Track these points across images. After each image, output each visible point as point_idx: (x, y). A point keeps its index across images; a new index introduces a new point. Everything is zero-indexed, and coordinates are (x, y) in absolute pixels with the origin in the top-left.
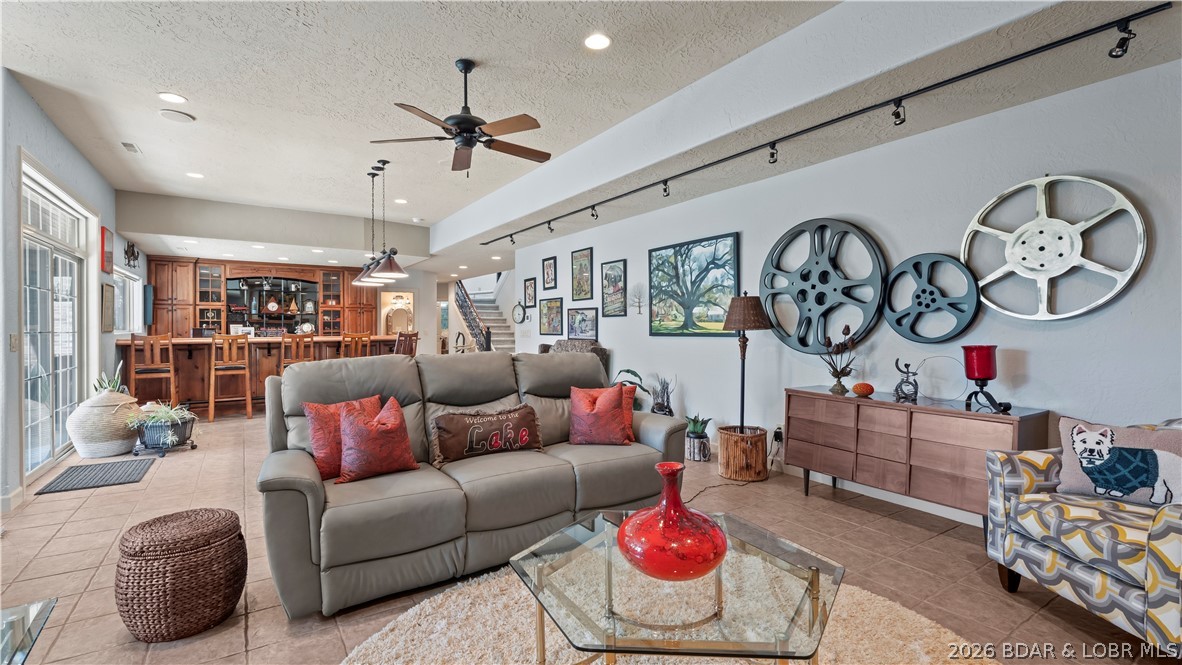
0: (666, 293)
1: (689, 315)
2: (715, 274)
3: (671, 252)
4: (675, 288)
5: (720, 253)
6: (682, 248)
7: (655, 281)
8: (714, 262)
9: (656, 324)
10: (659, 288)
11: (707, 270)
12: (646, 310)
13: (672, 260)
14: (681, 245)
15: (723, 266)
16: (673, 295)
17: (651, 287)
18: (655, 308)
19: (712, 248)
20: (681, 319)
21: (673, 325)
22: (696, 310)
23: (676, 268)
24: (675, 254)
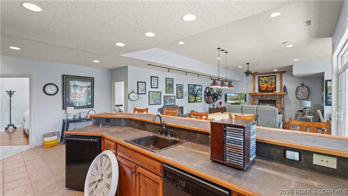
0: (192, 94)
1: (195, 98)
2: (199, 91)
3: (193, 86)
4: (193, 93)
5: (200, 88)
6: (195, 86)
7: (190, 91)
8: (199, 90)
9: (190, 100)
10: (190, 93)
11: (198, 91)
12: (187, 97)
13: (193, 87)
14: (195, 85)
15: (200, 90)
16: (193, 94)
17: (189, 92)
18: (190, 97)
19: (199, 87)
20: (194, 99)
21: (193, 100)
22: (197, 98)
23: (193, 89)
24: (194, 86)
